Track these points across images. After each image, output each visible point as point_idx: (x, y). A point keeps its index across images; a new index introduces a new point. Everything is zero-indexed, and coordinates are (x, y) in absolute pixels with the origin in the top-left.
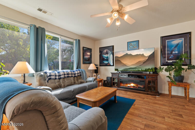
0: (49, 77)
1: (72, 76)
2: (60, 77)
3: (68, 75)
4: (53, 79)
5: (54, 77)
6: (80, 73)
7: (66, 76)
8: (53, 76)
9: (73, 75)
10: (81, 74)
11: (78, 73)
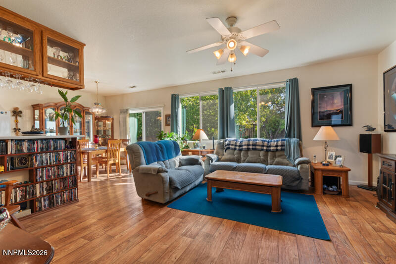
0: (228, 146)
1: (262, 150)
2: (241, 148)
3: (254, 147)
4: (232, 149)
5: (233, 147)
6: (282, 145)
7: (251, 147)
8: (232, 145)
9: (265, 148)
10: (284, 147)
11: (277, 146)
